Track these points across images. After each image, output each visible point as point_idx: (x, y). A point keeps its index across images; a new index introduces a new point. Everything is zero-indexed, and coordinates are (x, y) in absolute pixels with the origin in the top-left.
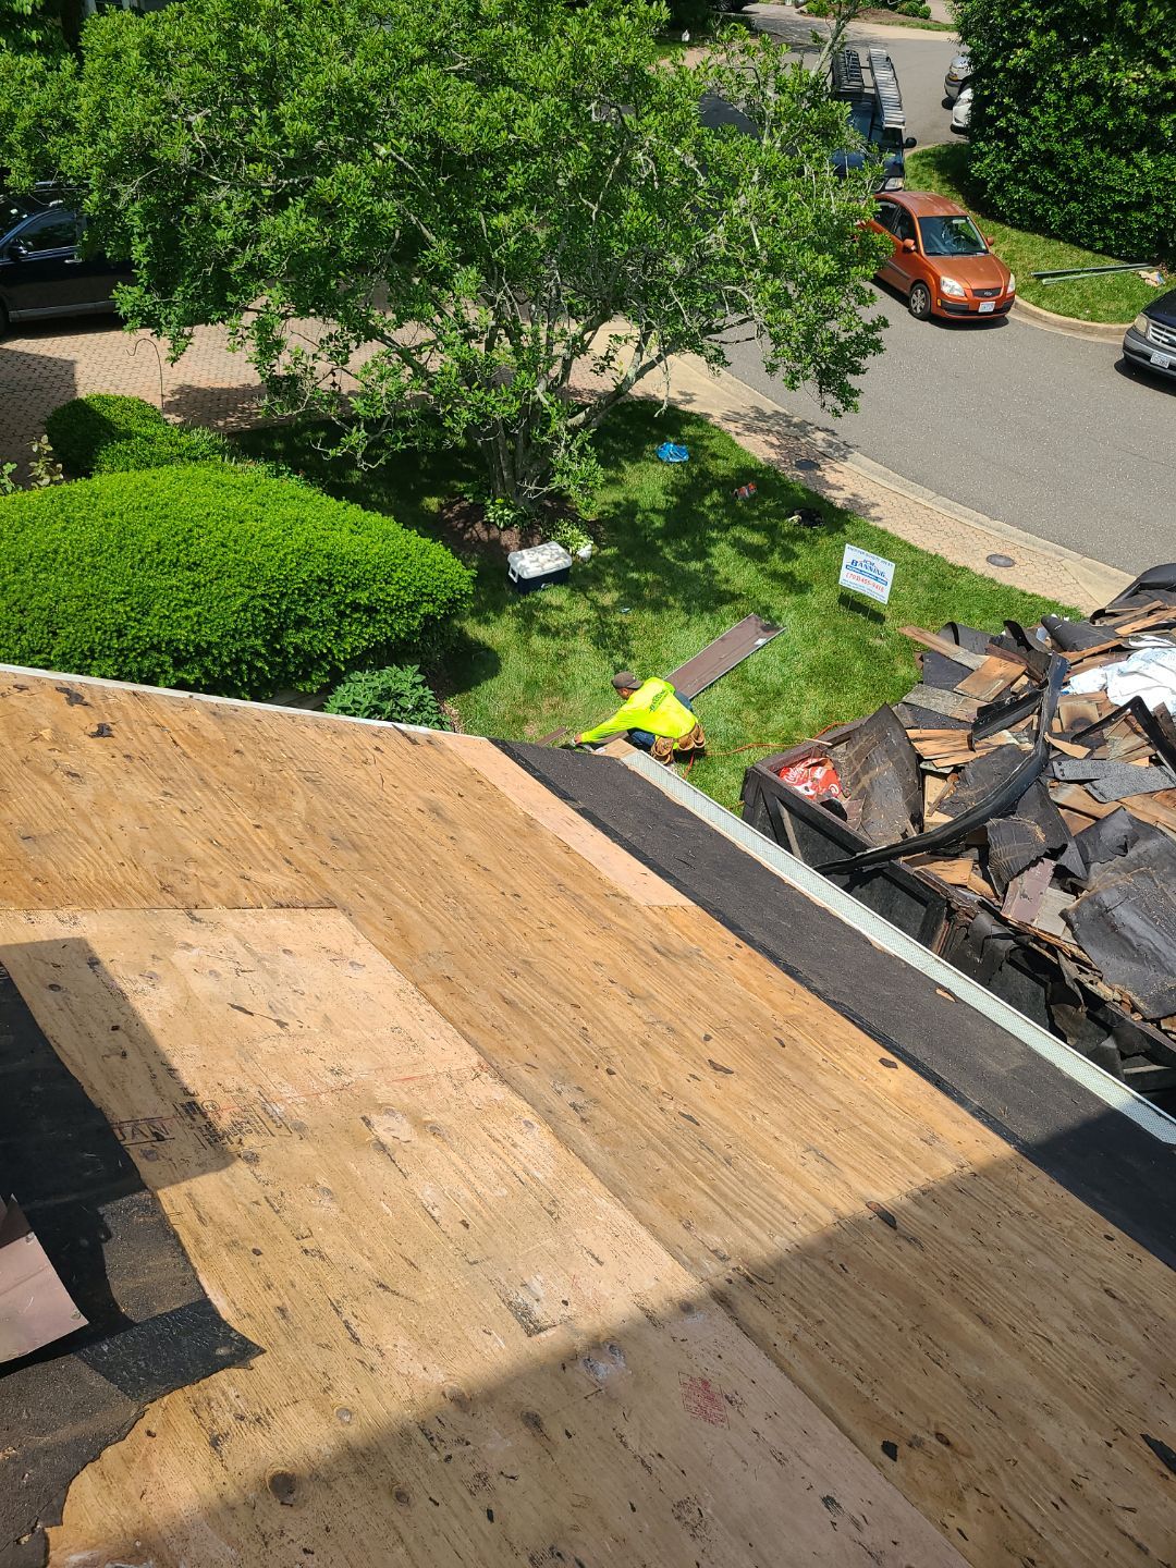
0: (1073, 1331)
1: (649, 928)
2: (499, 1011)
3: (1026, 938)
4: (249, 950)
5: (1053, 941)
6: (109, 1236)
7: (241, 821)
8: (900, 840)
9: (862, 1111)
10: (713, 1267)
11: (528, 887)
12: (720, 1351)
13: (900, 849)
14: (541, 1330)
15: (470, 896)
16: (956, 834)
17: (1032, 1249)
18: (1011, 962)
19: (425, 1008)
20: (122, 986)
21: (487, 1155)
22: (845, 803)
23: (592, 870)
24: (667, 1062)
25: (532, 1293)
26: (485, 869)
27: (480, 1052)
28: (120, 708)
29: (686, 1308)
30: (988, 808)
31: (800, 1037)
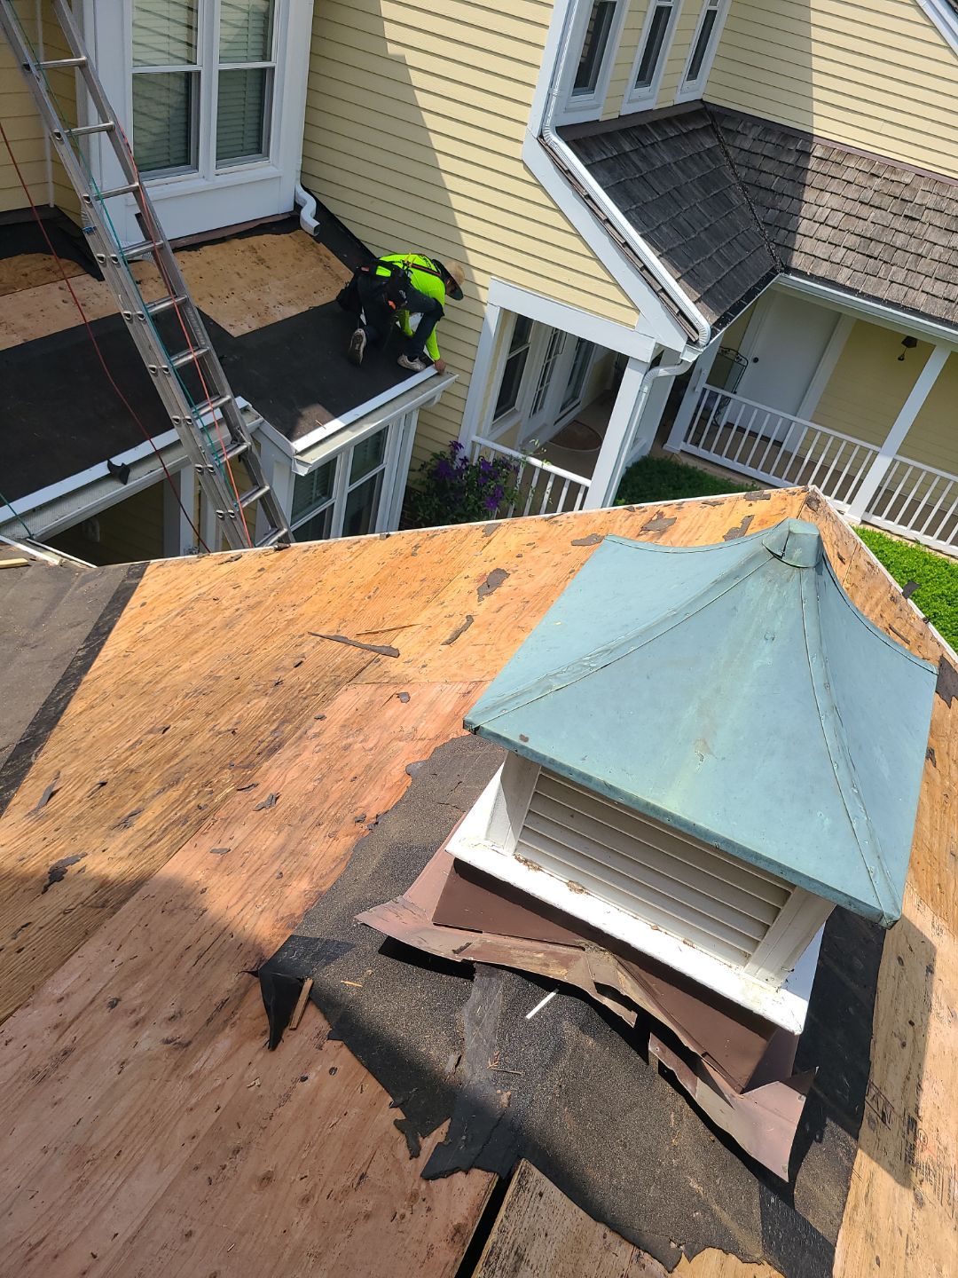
6: (820, 1141)
20: (933, 1003)
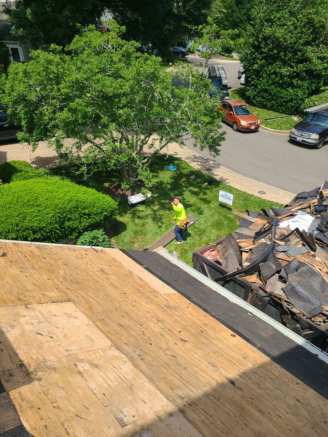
0: (287, 413)
1: (164, 300)
2: (118, 328)
3: (272, 296)
4: (43, 316)
5: (280, 297)
7: (44, 278)
8: (237, 270)
9: (225, 351)
10: (179, 402)
11: (129, 291)
12: (181, 427)
13: (236, 273)
14: (126, 426)
15: (111, 295)
16: (251, 268)
17: (275, 389)
18: (269, 304)
19: (96, 329)
20: (3, 330)
21: (112, 372)
22: (221, 261)
23: (148, 285)
24: (168, 340)
25: (124, 414)
26: (116, 287)
27: (112, 341)
28: (10, 248)
29: (171, 415)
30: (259, 260)
31: (207, 330)
